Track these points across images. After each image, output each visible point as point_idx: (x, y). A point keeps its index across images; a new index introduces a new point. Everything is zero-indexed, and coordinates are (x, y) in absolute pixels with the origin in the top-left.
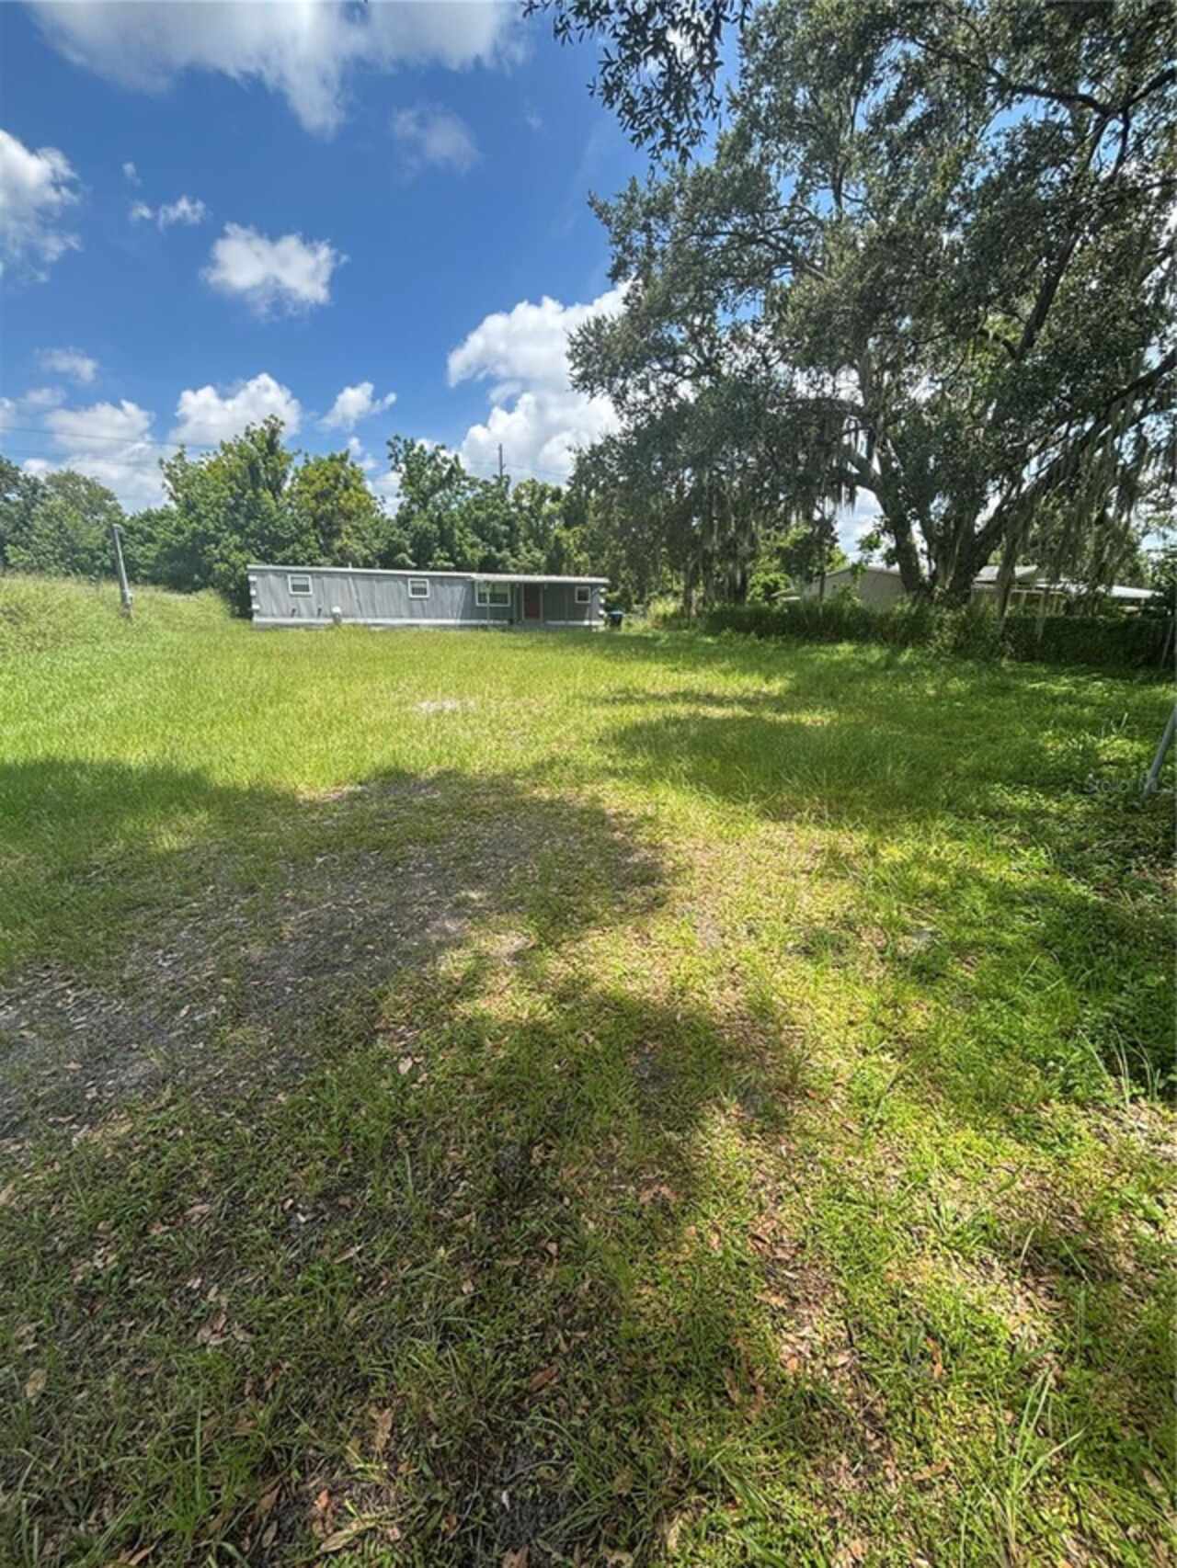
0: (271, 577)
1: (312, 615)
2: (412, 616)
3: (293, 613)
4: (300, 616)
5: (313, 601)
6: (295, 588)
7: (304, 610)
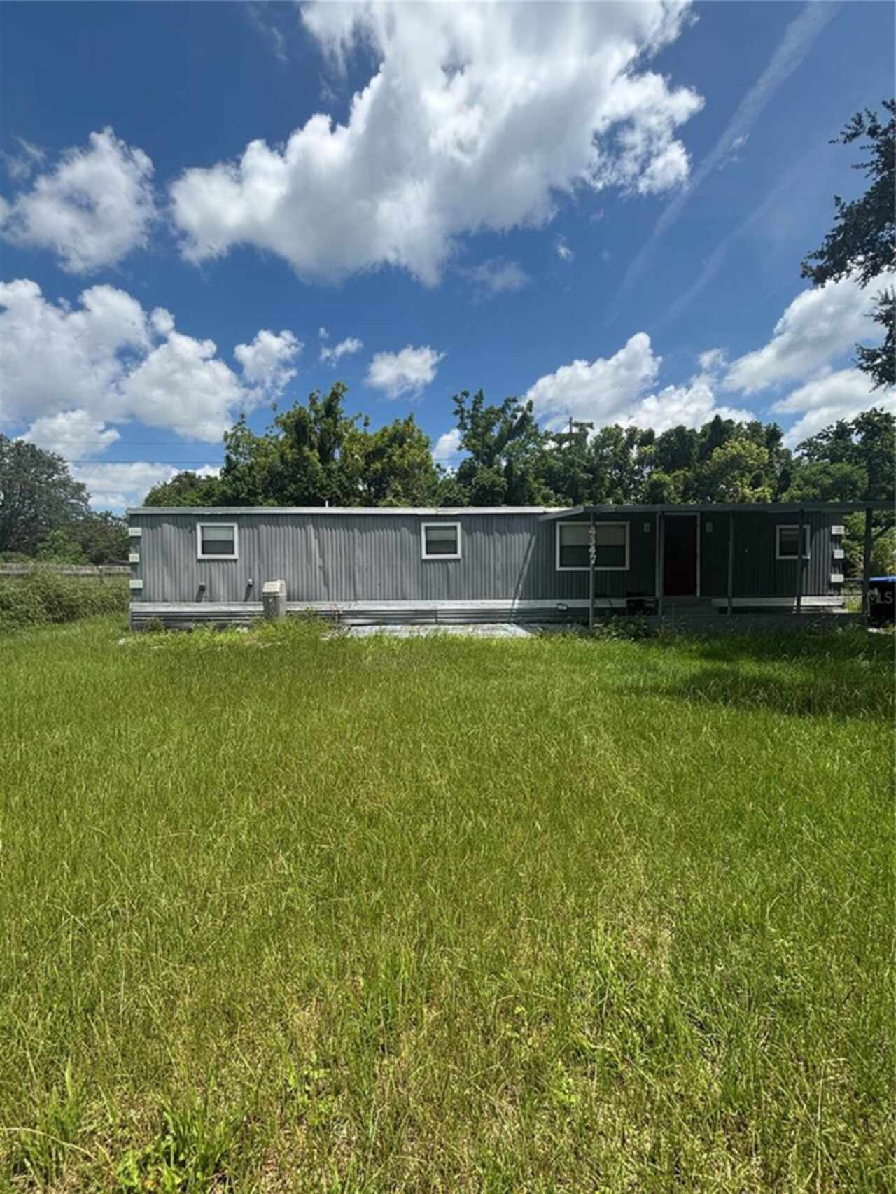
0: (168, 528)
1: (234, 598)
2: (425, 597)
3: (201, 594)
4: (212, 600)
5: (239, 572)
6: (207, 546)
7: (221, 589)
